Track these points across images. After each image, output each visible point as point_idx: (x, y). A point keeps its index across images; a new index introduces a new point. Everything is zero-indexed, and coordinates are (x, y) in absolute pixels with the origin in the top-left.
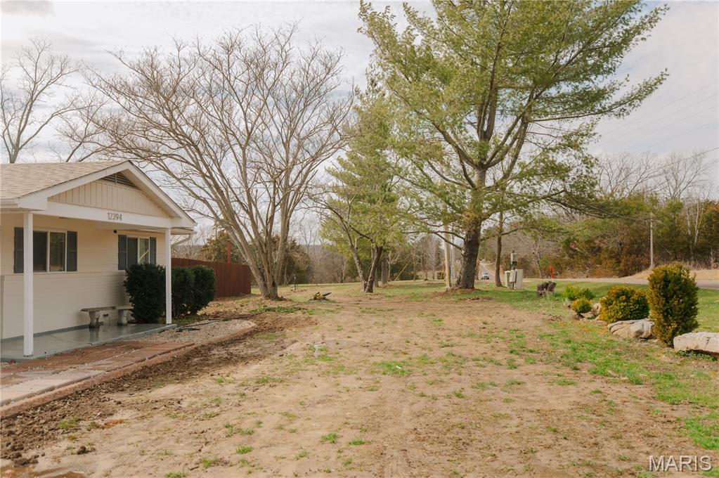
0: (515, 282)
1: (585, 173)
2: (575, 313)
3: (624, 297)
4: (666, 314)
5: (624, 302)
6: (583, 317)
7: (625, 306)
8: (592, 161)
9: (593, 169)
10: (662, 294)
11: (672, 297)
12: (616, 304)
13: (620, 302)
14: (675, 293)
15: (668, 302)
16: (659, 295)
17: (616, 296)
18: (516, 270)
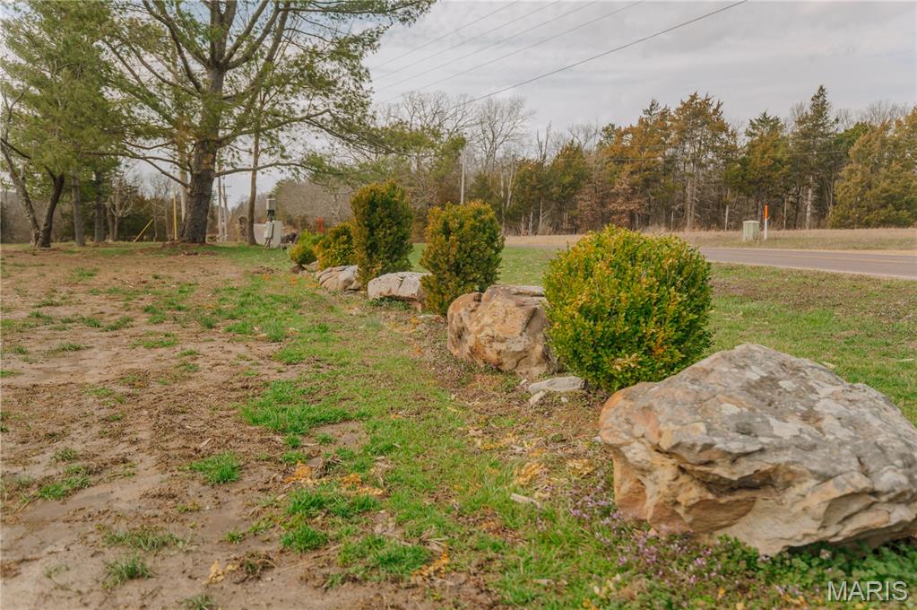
0: (272, 238)
1: (353, 88)
2: (294, 264)
3: (345, 237)
4: (369, 251)
5: (344, 243)
6: (304, 269)
7: (345, 250)
8: (362, 71)
9: (363, 84)
10: (366, 222)
11: (377, 226)
12: (334, 247)
13: (339, 244)
14: (382, 221)
15: (373, 235)
16: (361, 224)
17: (334, 236)
18: (274, 221)
